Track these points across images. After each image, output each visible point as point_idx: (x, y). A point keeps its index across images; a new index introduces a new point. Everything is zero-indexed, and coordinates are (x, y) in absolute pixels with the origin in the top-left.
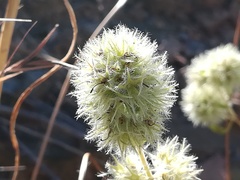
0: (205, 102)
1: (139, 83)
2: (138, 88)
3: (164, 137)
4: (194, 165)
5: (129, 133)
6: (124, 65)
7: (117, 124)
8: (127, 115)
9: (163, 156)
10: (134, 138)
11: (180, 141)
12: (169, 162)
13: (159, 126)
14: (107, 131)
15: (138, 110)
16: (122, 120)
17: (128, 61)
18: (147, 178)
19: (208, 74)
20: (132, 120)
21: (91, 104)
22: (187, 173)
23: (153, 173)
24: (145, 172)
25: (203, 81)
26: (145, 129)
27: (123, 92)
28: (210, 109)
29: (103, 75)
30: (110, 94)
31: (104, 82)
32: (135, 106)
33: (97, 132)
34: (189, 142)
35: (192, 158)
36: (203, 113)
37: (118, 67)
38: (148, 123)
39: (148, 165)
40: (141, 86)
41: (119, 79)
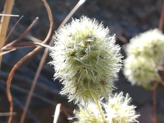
0: (140, 69)
1: (97, 55)
2: (96, 59)
3: (114, 92)
4: (134, 111)
5: (90, 90)
6: (87, 43)
7: (82, 83)
8: (89, 77)
9: (113, 106)
10: (94, 93)
11: (124, 95)
12: (117, 110)
13: (111, 85)
14: (75, 89)
15: (96, 74)
16: (85, 81)
17: (89, 40)
18: (102, 120)
19: (141, 49)
20: (92, 81)
21: (64, 70)
22: (129, 117)
23: (106, 117)
24: (100, 116)
25: (138, 54)
26: (101, 87)
27: (86, 61)
28: (143, 73)
29: (72, 50)
30: (77, 63)
31: (73, 55)
32: (94, 71)
33: (68, 89)
34: (130, 96)
35: (133, 107)
36: (138, 76)
37: (83, 45)
38: (103, 83)
39: (102, 112)
40: (98, 58)
41: (83, 53)
